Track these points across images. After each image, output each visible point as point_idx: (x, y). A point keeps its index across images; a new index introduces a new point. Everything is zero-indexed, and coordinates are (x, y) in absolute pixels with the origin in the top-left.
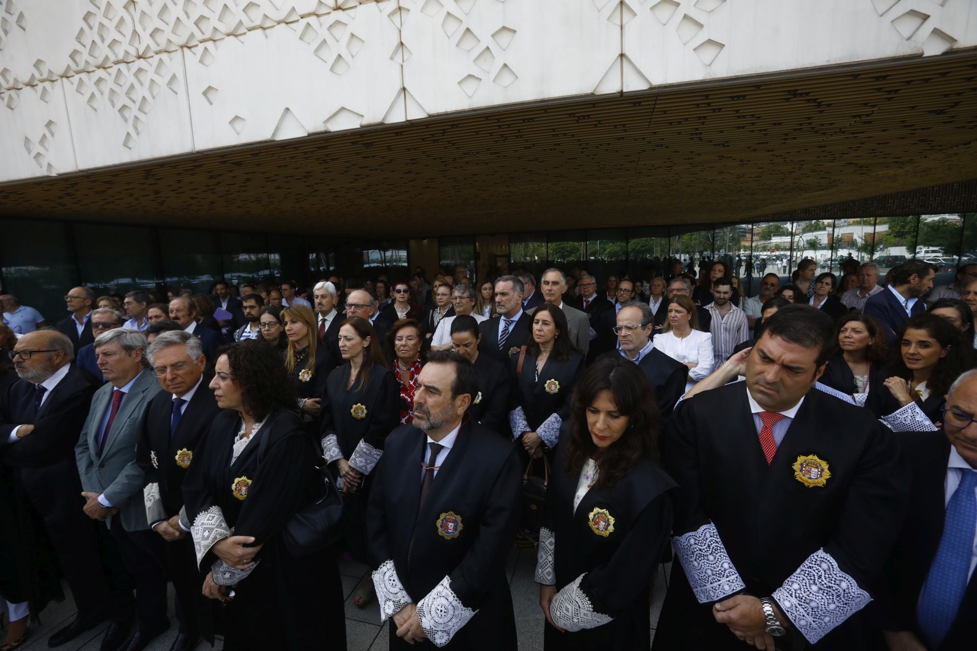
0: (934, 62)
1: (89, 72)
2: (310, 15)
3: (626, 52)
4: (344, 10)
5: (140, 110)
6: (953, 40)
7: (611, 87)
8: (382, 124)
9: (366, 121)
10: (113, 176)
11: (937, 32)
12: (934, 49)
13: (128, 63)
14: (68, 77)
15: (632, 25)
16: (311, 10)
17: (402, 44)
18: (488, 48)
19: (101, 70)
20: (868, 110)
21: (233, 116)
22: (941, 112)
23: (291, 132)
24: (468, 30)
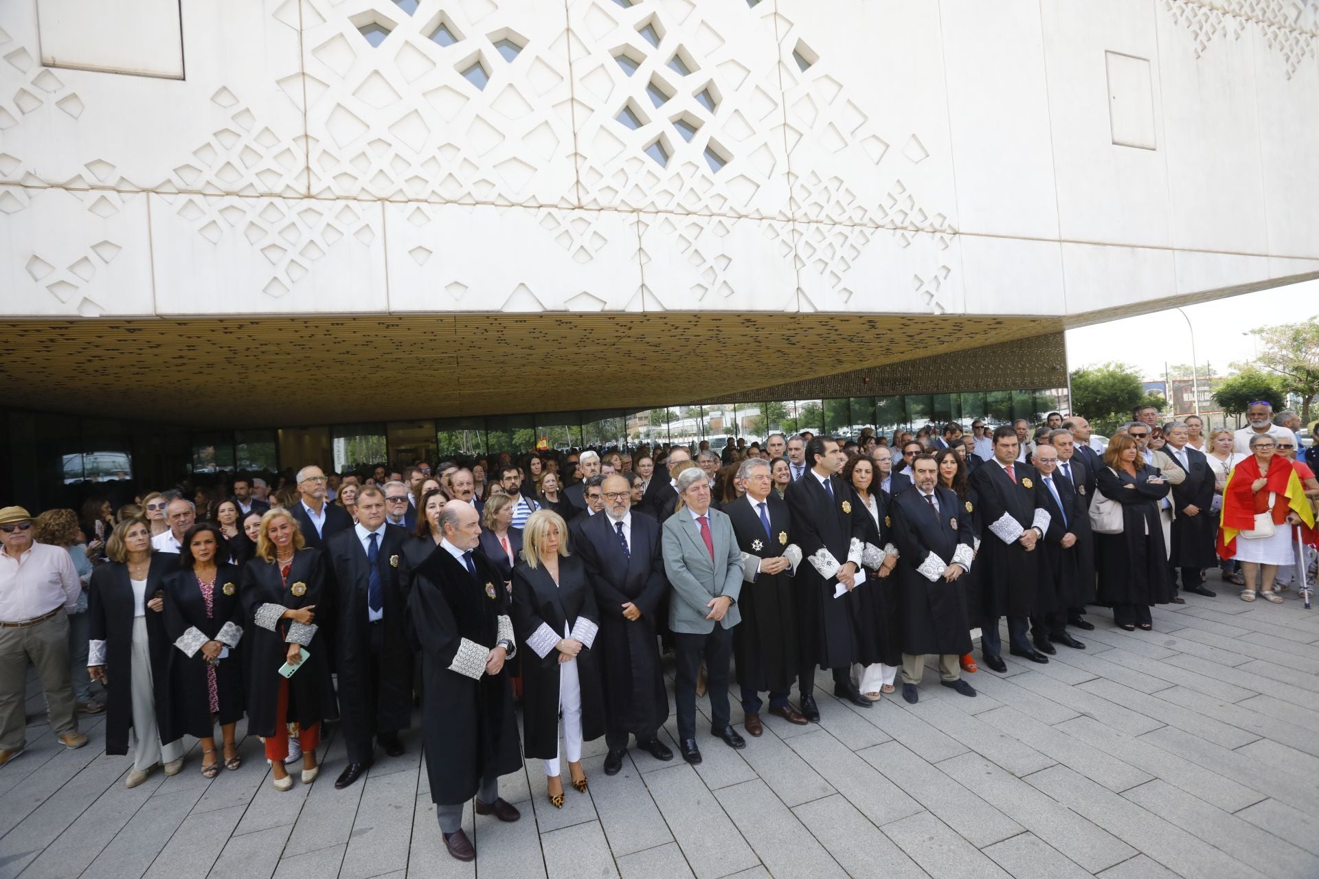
0: (937, 317)
1: (205, 195)
2: (552, 206)
3: (802, 286)
4: (586, 209)
5: (301, 253)
6: (943, 309)
7: (792, 308)
8: (624, 311)
9: (607, 308)
10: (180, 324)
11: (937, 304)
12: (937, 312)
13: (284, 198)
14: (157, 193)
15: (803, 271)
16: (555, 203)
17: (640, 249)
18: (711, 267)
19: (235, 198)
20: (885, 332)
21: (452, 281)
22: (912, 336)
23: (523, 305)
24: (696, 250)
